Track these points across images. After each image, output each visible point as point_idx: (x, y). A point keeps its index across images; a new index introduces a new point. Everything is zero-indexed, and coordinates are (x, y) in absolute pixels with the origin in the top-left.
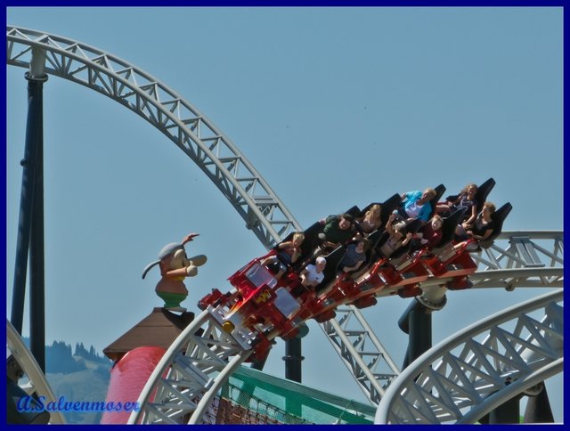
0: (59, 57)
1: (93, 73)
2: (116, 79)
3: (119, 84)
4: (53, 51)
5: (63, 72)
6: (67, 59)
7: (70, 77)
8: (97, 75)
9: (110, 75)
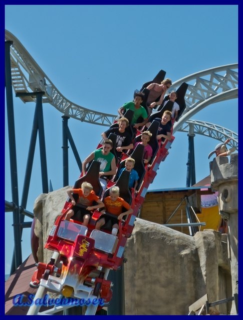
0: (198, 126)
1: (210, 132)
2: (218, 132)
3: (219, 134)
4: (196, 124)
5: (200, 133)
6: (201, 127)
7: (203, 134)
8: (212, 132)
9: (216, 131)
